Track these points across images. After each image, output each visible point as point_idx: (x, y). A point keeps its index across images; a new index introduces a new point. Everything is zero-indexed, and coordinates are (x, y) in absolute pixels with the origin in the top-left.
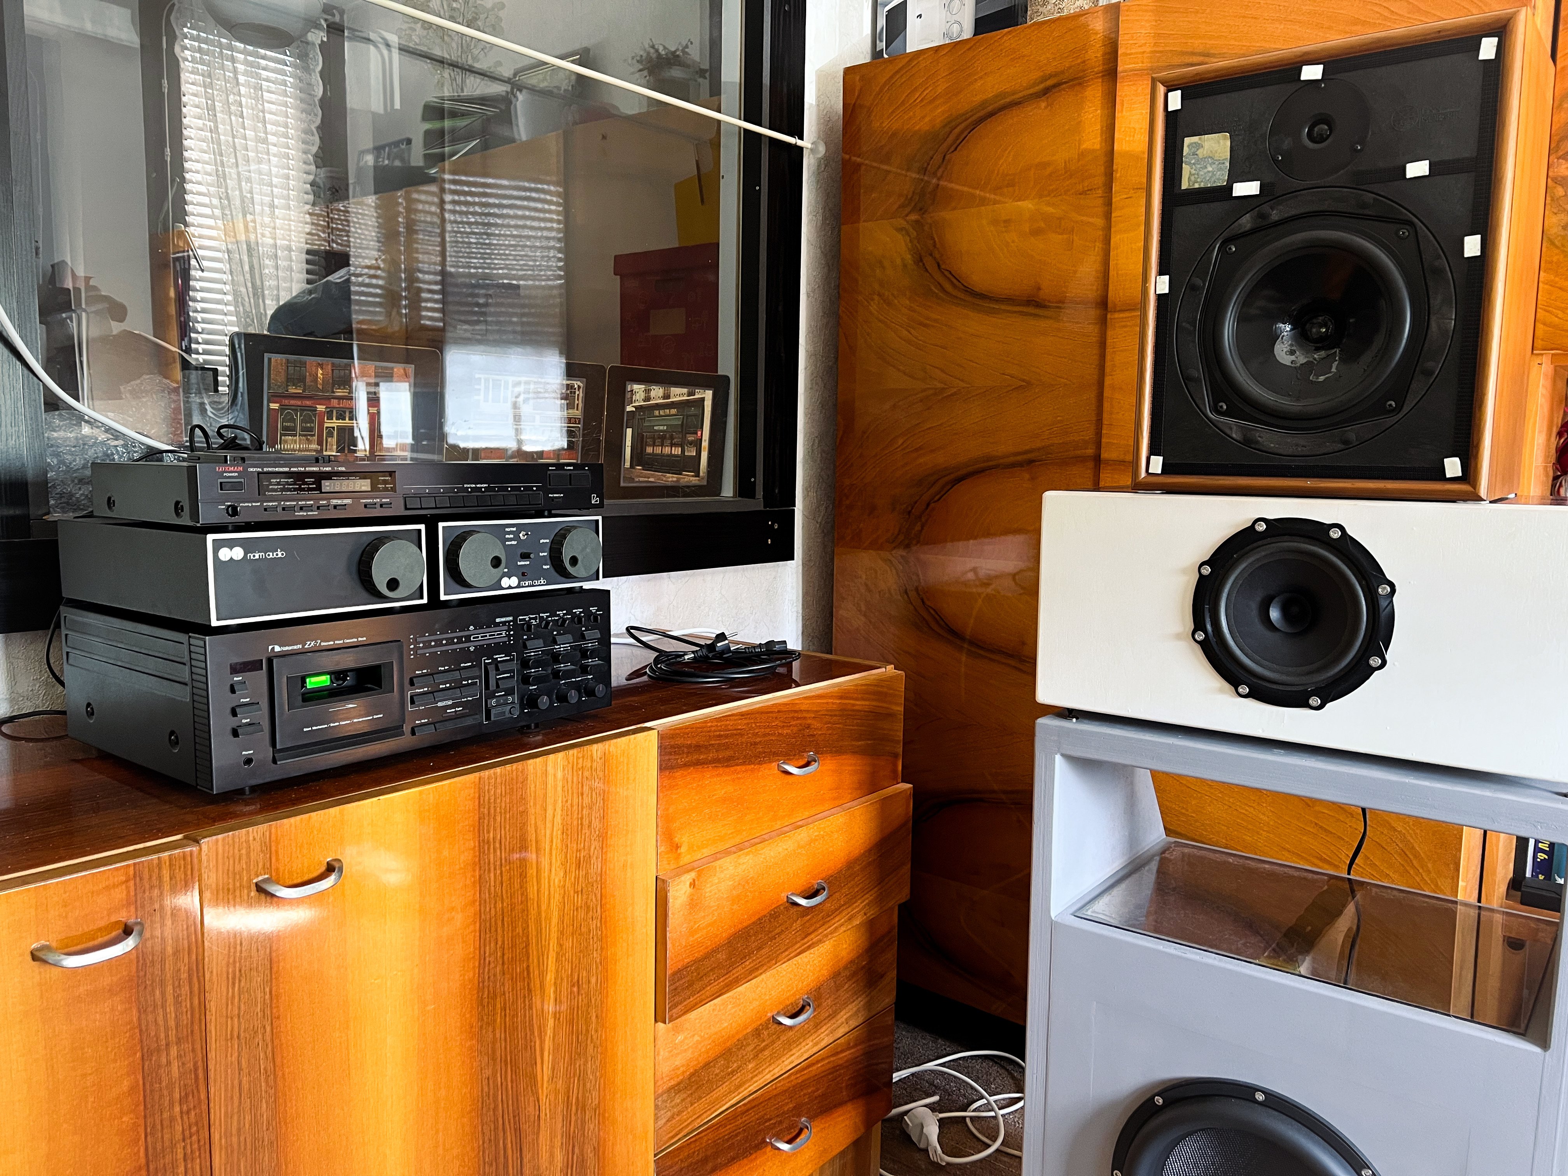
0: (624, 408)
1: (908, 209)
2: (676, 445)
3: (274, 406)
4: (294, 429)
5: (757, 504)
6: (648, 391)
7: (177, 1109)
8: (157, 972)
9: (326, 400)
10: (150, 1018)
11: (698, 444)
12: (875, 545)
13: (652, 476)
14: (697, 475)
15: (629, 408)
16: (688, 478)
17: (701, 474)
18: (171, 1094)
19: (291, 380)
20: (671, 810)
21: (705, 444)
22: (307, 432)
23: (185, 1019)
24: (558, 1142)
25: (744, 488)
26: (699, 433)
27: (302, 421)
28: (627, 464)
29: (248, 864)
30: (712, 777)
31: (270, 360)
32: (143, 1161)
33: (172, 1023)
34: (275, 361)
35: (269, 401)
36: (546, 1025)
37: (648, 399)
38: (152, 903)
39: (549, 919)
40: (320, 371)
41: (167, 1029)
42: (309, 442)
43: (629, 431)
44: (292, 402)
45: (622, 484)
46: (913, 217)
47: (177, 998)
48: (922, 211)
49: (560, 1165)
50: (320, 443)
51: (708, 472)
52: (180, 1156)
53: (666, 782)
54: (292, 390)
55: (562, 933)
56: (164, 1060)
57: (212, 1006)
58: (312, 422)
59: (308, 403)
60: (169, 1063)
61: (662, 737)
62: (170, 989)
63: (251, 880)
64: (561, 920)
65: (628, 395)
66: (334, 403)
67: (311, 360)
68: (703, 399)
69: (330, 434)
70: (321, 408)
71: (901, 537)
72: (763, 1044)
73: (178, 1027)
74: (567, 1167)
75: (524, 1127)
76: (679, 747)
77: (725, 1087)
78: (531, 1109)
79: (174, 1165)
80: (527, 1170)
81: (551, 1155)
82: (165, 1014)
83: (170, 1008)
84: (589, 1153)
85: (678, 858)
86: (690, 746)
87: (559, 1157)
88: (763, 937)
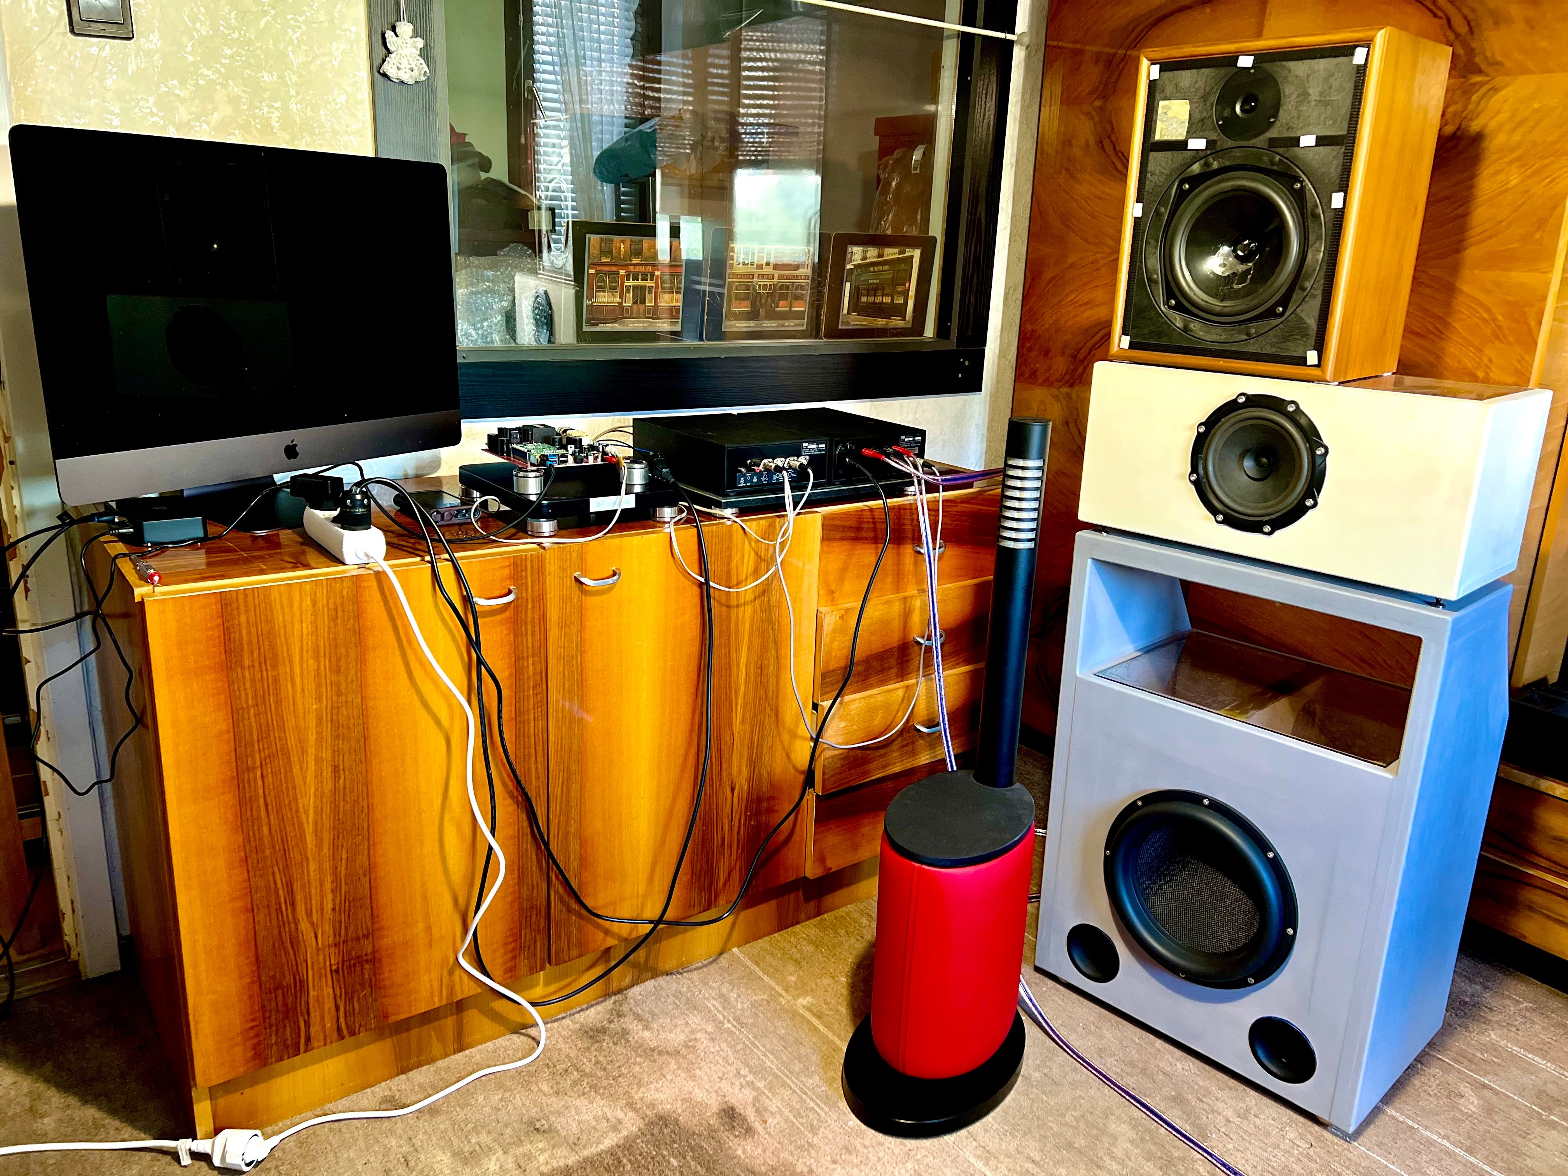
0: (844, 266)
1: (1095, 96)
2: (887, 295)
3: (592, 271)
4: (605, 288)
5: (951, 344)
6: (865, 252)
7: (531, 692)
8: (524, 617)
9: (625, 266)
10: (520, 640)
11: (906, 294)
12: (1048, 383)
13: (866, 320)
14: (904, 319)
15: (849, 267)
16: (896, 322)
17: (907, 318)
18: (528, 683)
19: (603, 253)
20: (829, 568)
21: (912, 293)
22: (613, 289)
23: (537, 644)
24: (744, 761)
25: (942, 330)
26: (907, 285)
27: (610, 282)
28: (845, 311)
29: (570, 564)
30: (861, 549)
31: (589, 239)
32: (513, 715)
33: (530, 645)
34: (593, 240)
35: (589, 268)
36: (739, 689)
37: (864, 258)
38: (522, 579)
39: (744, 624)
40: (622, 246)
41: (528, 648)
42: (614, 296)
43: (848, 285)
44: (604, 268)
45: (840, 327)
46: (1098, 103)
47: (533, 632)
48: (1105, 98)
49: (745, 776)
50: (621, 297)
51: (914, 317)
52: (532, 718)
53: (826, 548)
54: (604, 260)
55: (752, 634)
56: (525, 664)
57: (550, 639)
58: (616, 282)
59: (614, 269)
60: (528, 666)
61: (824, 518)
62: (529, 627)
63: (571, 574)
64: (751, 626)
65: (849, 256)
66: (631, 268)
67: (616, 238)
68: (912, 257)
69: (628, 291)
70: (622, 272)
71: (1067, 377)
72: (905, 743)
73: (533, 647)
74: (750, 780)
75: (723, 748)
76: (836, 526)
77: (875, 764)
78: (728, 738)
79: (529, 723)
80: (724, 774)
81: (740, 769)
82: (527, 640)
83: (529, 638)
84: (765, 774)
85: (833, 600)
86: (844, 527)
87: (745, 772)
88: (893, 661)
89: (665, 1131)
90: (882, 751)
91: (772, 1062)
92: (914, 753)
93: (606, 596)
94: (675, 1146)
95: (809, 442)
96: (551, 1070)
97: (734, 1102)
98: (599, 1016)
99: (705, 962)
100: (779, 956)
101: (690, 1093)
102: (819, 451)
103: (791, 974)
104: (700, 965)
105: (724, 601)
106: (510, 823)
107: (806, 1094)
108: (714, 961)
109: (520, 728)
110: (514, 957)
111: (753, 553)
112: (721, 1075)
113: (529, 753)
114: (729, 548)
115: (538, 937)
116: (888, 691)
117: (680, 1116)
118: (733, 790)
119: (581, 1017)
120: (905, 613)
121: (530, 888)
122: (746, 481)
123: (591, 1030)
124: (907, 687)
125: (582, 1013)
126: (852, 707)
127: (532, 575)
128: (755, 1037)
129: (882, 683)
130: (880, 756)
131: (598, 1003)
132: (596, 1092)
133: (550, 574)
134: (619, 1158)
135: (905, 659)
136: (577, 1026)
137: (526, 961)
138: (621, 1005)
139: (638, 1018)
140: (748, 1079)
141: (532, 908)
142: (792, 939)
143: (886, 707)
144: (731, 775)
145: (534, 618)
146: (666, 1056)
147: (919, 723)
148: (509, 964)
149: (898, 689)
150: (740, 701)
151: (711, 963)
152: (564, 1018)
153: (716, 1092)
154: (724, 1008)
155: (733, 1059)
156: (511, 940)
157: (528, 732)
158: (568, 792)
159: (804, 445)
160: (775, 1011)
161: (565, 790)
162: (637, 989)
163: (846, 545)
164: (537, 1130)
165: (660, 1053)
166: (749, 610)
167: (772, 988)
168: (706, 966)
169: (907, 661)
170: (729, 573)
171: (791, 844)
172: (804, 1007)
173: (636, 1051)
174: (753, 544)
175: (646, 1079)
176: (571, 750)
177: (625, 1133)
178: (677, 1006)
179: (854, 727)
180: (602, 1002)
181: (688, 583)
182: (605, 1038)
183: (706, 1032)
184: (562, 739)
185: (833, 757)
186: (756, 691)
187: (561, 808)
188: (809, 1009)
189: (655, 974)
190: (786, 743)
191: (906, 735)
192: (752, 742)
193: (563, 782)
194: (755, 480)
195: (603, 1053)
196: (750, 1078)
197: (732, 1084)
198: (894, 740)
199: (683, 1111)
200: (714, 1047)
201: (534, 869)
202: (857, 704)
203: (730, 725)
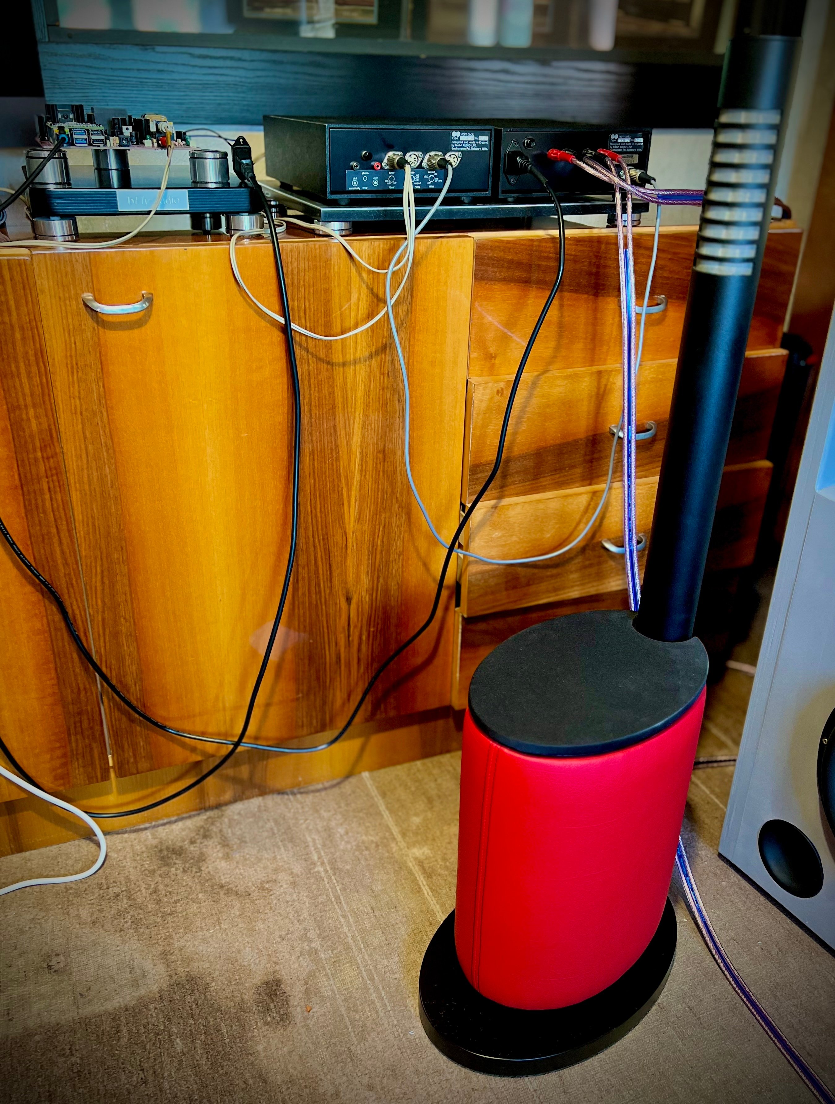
7: (39, 454)
8: (11, 350)
14: (689, 25)
18: (33, 442)
23: (38, 391)
24: (364, 569)
30: (536, 297)
32: (17, 482)
33: (27, 391)
36: (352, 478)
39: (355, 391)
41: (24, 394)
47: (29, 373)
49: (366, 586)
52: (46, 487)
53: (479, 291)
55: (368, 405)
56: (24, 417)
57: (57, 387)
60: (29, 420)
61: (480, 247)
63: (77, 296)
64: (367, 395)
72: (587, 563)
73: (32, 395)
74: (372, 590)
75: (333, 549)
76: (498, 260)
77: (543, 586)
78: (339, 538)
79: (42, 493)
80: (336, 581)
81: (358, 577)
82: (21, 384)
83: (25, 380)
84: (393, 585)
85: (492, 367)
86: (511, 261)
87: (365, 580)
88: (578, 457)
89: (188, 998)
90: (554, 571)
91: (349, 926)
92: (600, 576)
93: (136, 331)
94: (192, 1022)
95: (462, 131)
96: (101, 892)
97: (284, 974)
98: (184, 833)
99: (327, 784)
100: (413, 789)
101: (239, 952)
102: (478, 146)
103: (416, 815)
104: (320, 786)
105: (322, 354)
106: (36, 614)
107: (372, 979)
108: (338, 784)
109: (30, 501)
110: (64, 765)
111: (364, 290)
112: (283, 933)
113: (49, 533)
114: (327, 278)
115: (94, 745)
116: (566, 496)
117: (213, 981)
118: (349, 600)
119: (162, 832)
120: (598, 394)
121: (76, 691)
122: (361, 183)
123: (168, 849)
124: (594, 493)
125: (167, 826)
126: (511, 513)
127: (15, 291)
128: (344, 889)
129: (560, 485)
130: (552, 576)
131: (190, 817)
132: (136, 930)
133: (43, 292)
134: (119, 1026)
135: (596, 456)
136: (155, 842)
137: (81, 770)
138: (213, 824)
139: (225, 843)
140: (313, 945)
141: (80, 713)
142: (436, 771)
143: (562, 517)
144: (346, 583)
145: (27, 353)
146: (233, 897)
147: (609, 540)
148: (59, 771)
149: (580, 494)
150: (354, 492)
151: (333, 786)
152: (146, 829)
153: (269, 955)
154: (324, 845)
155: (306, 915)
156: (58, 745)
157: (44, 505)
158: (112, 585)
159: (454, 134)
160: (381, 859)
161: (106, 581)
162: (238, 806)
163: (513, 291)
164: (49, 967)
165: (229, 892)
166: (362, 372)
167: (388, 829)
168: (325, 789)
169: (600, 459)
170: (328, 313)
171: (431, 668)
172: (416, 859)
173: (202, 885)
174: (365, 275)
175: (198, 924)
176: (109, 534)
177: (143, 991)
178: (274, 834)
179: (514, 538)
180: (194, 816)
181: (263, 324)
182: (177, 862)
183: (292, 873)
184: (93, 518)
185: (483, 573)
186: (377, 481)
187: (104, 603)
188: (420, 863)
189: (263, 791)
190: (422, 551)
191: (589, 553)
192: (374, 545)
193: (102, 572)
194: (376, 183)
195: (167, 881)
196: (316, 944)
197: (293, 947)
198: (572, 559)
199: (220, 975)
200: (291, 895)
201: (78, 670)
202: (518, 509)
203: (341, 520)
